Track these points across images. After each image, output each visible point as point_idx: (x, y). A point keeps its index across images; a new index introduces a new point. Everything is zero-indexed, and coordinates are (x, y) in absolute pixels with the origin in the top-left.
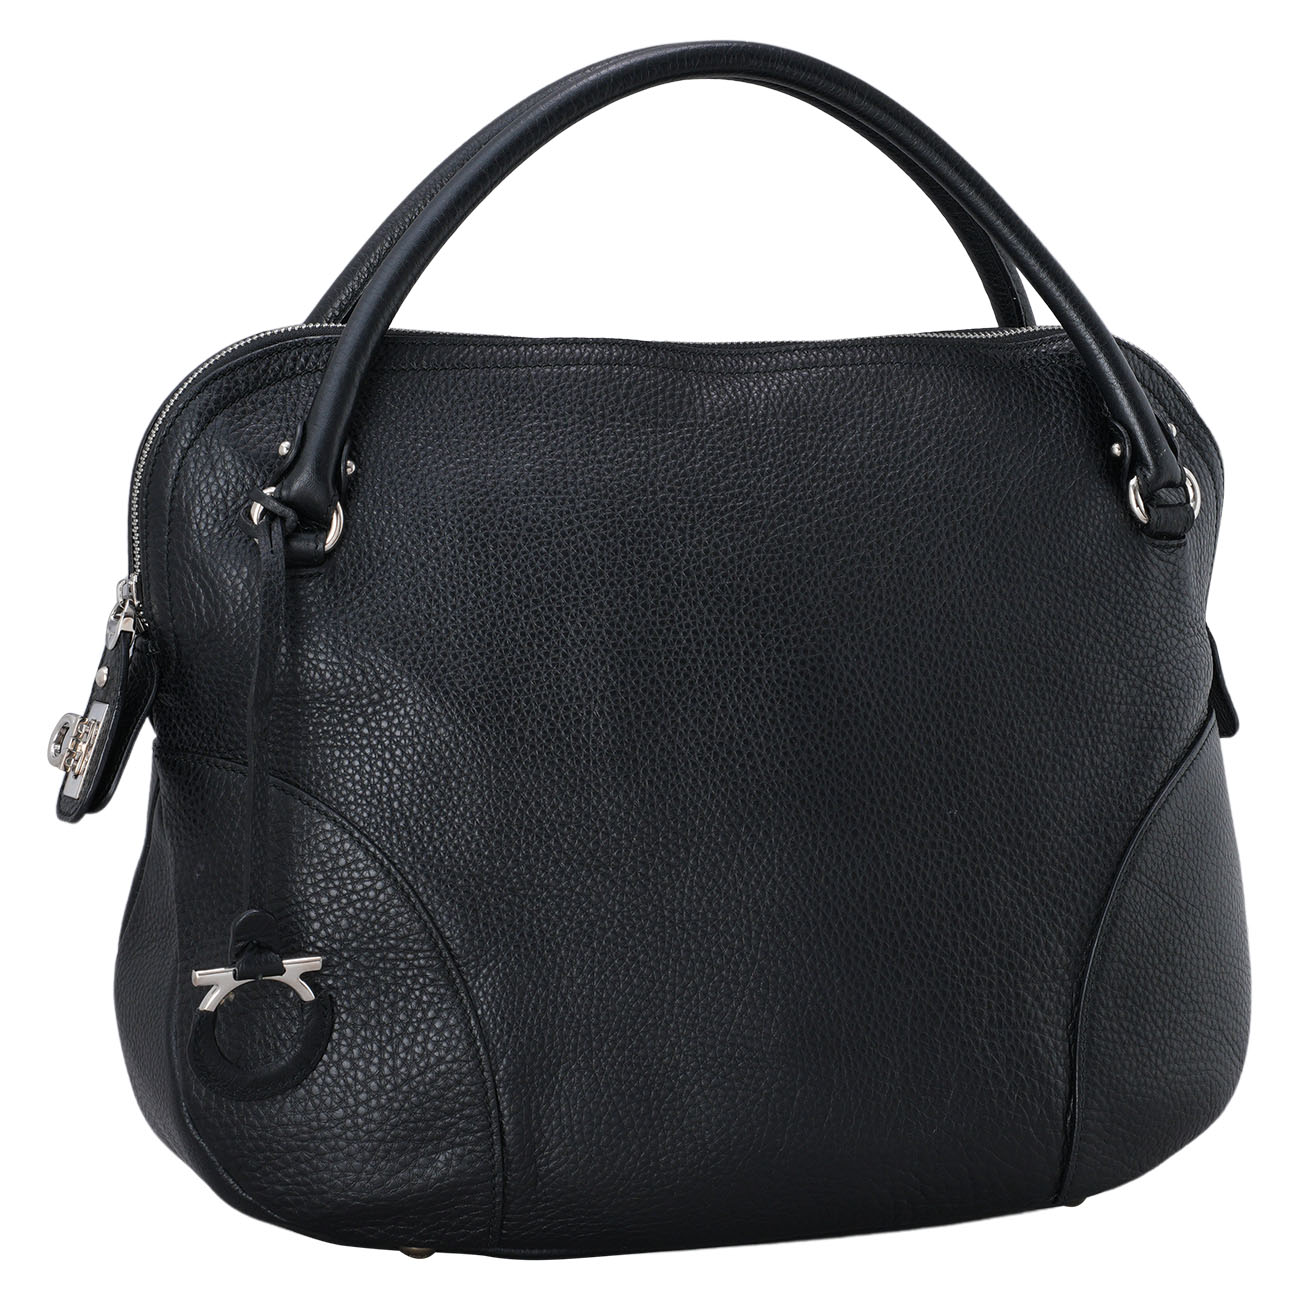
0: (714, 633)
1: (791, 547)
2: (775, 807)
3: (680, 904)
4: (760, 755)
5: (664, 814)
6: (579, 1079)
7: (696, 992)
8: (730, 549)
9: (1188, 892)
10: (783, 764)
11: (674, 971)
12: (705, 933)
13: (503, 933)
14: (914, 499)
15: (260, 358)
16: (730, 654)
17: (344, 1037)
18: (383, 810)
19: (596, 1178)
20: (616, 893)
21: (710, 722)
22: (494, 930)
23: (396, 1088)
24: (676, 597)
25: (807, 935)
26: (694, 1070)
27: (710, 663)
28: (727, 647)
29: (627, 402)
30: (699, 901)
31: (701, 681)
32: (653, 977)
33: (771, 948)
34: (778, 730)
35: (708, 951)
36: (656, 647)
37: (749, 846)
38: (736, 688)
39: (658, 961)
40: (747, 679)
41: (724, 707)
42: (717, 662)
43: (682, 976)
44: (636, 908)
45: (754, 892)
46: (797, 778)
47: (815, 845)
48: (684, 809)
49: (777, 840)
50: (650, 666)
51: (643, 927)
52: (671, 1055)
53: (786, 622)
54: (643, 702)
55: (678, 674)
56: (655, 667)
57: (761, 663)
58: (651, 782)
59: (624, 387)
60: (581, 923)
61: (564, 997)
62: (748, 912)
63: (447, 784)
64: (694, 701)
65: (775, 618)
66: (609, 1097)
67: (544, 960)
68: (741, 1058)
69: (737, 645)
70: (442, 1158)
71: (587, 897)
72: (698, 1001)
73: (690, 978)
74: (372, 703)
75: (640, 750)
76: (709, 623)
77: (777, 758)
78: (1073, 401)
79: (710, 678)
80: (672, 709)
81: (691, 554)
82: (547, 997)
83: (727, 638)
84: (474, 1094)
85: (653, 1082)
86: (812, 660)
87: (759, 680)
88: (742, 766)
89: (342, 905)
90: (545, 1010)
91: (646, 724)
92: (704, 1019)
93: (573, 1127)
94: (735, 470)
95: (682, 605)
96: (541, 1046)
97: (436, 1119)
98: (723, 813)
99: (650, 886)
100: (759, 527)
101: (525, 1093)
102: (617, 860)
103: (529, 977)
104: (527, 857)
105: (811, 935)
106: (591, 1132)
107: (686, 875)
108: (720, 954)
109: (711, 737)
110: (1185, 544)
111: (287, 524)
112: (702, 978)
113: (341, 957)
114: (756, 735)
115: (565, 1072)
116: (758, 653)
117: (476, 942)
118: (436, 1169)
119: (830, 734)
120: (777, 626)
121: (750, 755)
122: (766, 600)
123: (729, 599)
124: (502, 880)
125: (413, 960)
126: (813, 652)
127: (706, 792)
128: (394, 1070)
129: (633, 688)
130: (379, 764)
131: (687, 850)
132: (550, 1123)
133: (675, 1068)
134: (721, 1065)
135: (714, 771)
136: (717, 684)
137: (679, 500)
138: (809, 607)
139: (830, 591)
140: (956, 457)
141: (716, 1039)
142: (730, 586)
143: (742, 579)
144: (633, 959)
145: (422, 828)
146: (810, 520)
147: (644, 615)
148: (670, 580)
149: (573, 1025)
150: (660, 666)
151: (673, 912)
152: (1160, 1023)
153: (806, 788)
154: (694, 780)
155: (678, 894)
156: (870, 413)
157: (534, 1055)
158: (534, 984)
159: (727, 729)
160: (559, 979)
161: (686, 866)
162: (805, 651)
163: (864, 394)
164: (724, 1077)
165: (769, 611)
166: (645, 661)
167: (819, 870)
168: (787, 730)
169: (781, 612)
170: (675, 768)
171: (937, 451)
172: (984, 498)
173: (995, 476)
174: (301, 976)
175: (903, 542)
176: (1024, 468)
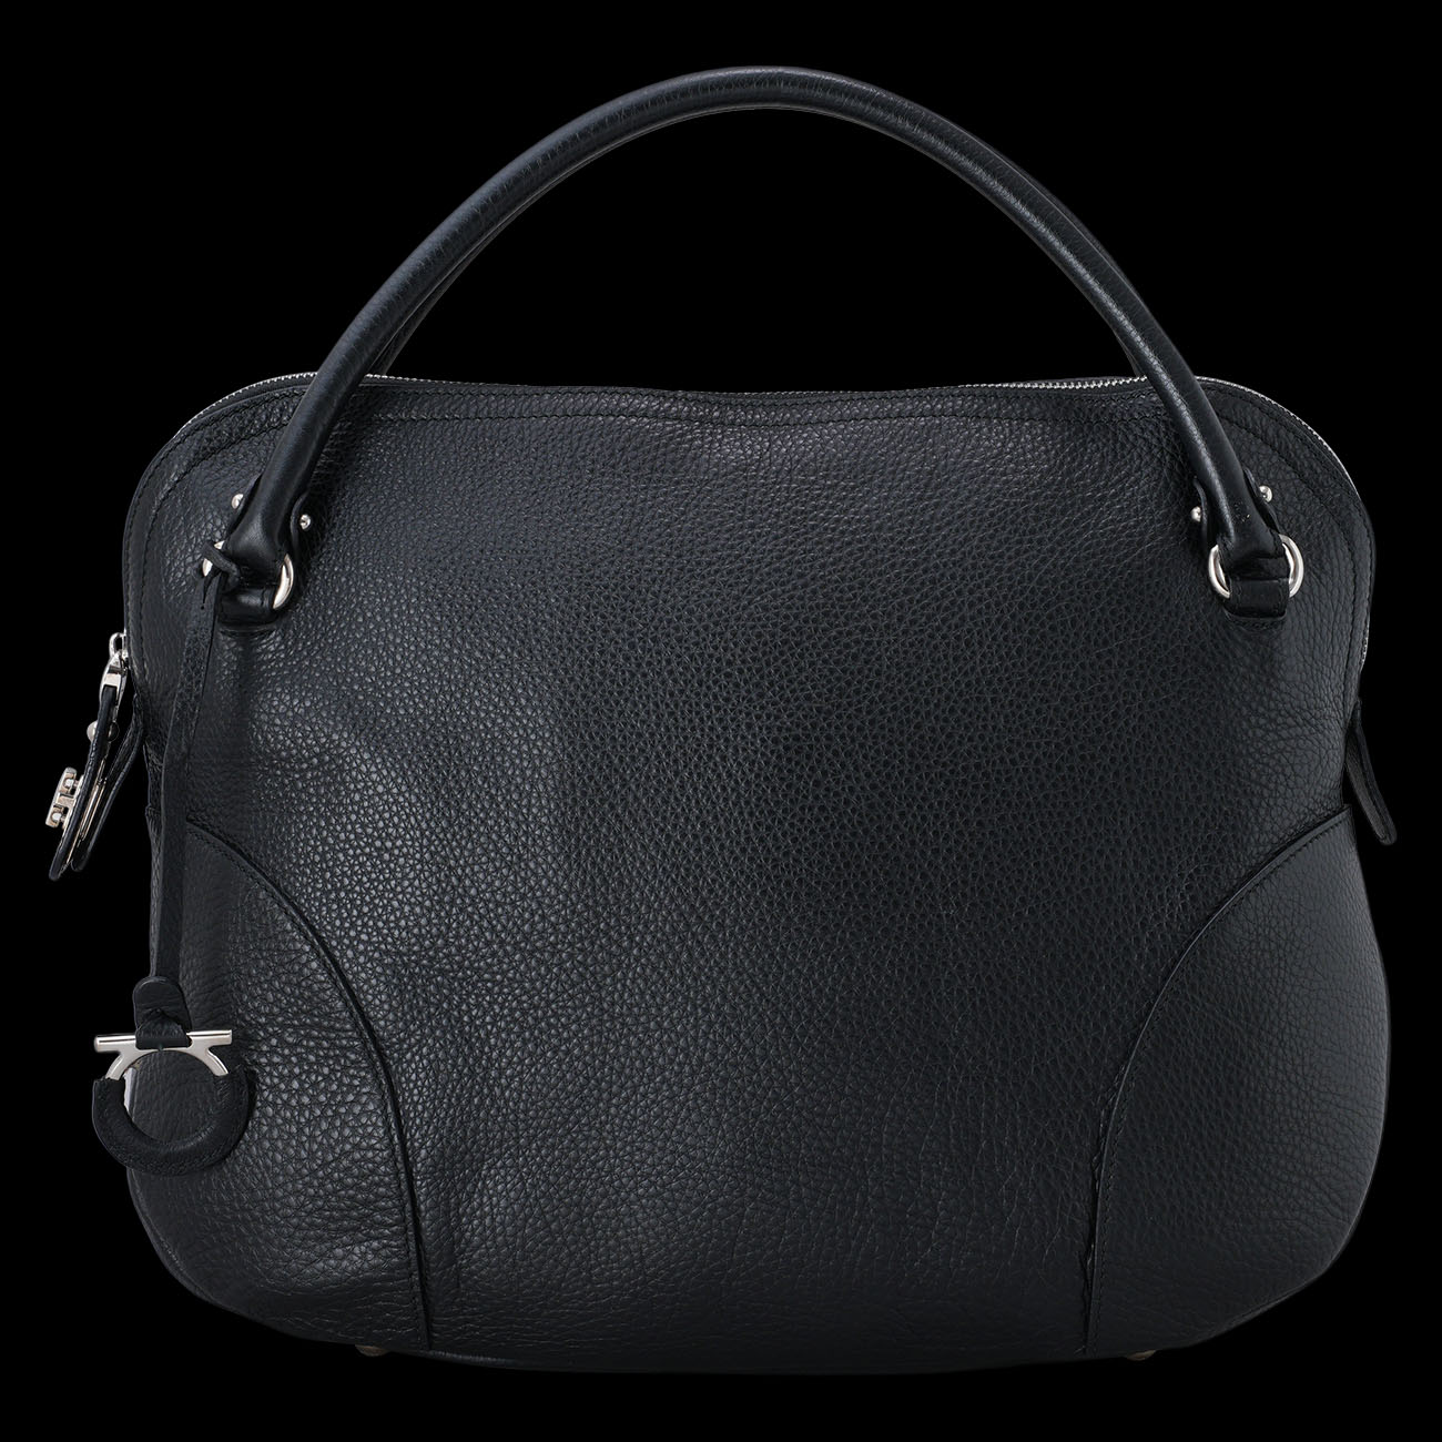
0: (676, 705)
1: (777, 615)
2: (731, 896)
3: (621, 996)
4: (717, 839)
5: (606, 899)
6: (504, 1177)
7: (635, 1093)
8: (706, 615)
9: (1262, 1017)
10: (744, 850)
11: (611, 1069)
12: (647, 1030)
13: (430, 1017)
14: (936, 567)
15: (247, 408)
16: (693, 729)
17: (265, 1115)
18: (316, 881)
19: (521, 1285)
20: (551, 980)
21: (666, 802)
22: (420, 1012)
23: (313, 1172)
24: (639, 665)
25: (763, 1038)
26: (631, 1177)
27: (669, 738)
28: (691, 721)
29: (622, 456)
30: (642, 993)
31: (658, 756)
32: (587, 1073)
33: (720, 1051)
34: (741, 813)
35: (650, 1049)
36: (610, 718)
37: (700, 937)
38: (696, 766)
39: (594, 1057)
40: (710, 757)
41: (682, 787)
42: (677, 737)
43: (619, 1074)
44: (571, 997)
45: (704, 988)
46: (760, 866)
47: (776, 940)
48: (630, 895)
49: (732, 934)
50: (602, 739)
51: (579, 1018)
52: (606, 1158)
53: (761, 696)
54: (591, 778)
55: (632, 748)
56: (608, 740)
57: (727, 740)
58: (594, 864)
59: (622, 440)
60: (512, 1010)
61: (491, 1089)
62: (696, 1009)
63: (380, 857)
64: (648, 778)
65: (748, 691)
66: (536, 1199)
67: (471, 1048)
68: (683, 1166)
69: (702, 720)
70: (357, 1250)
71: (521, 982)
72: (637, 1103)
73: (631, 1077)
74: (311, 768)
75: (584, 830)
76: (672, 695)
77: (738, 843)
78: (1159, 460)
79: (668, 754)
80: (623, 786)
81: (661, 621)
82: (472, 1087)
83: (690, 712)
84: (387, 1185)
85: (584, 1186)
86: (786, 739)
87: (724, 758)
88: (698, 850)
89: (269, 978)
90: (469, 1101)
91: (592, 802)
92: (644, 1123)
93: (495, 1228)
94: (729, 530)
95: (644, 675)
96: (463, 1140)
97: (350, 1208)
98: (672, 899)
99: (588, 976)
100: (743, 592)
101: (444, 1189)
102: (553, 945)
103: (454, 1066)
104: (457, 937)
105: (767, 1038)
106: (514, 1235)
107: (629, 966)
108: (663, 1052)
109: (664, 818)
110: (1283, 623)
111: (230, 580)
112: (642, 1078)
113: (266, 1031)
114: (716, 818)
115: (489, 1169)
116: (725, 728)
117: (401, 1025)
118: (352, 1262)
119: (802, 821)
120: (750, 700)
121: (707, 840)
122: (741, 671)
123: (698, 670)
124: (431, 959)
125: (335, 1039)
126: (788, 730)
127: (655, 877)
128: (312, 1154)
129: (581, 762)
130: (314, 831)
131: (631, 938)
132: (470, 1222)
133: (610, 1172)
134: (660, 1174)
135: (664, 854)
136: (676, 761)
137: (658, 562)
138: (790, 681)
139: (819, 664)
140: (995, 521)
141: (655, 1145)
142: (701, 655)
143: (716, 648)
144: (568, 1052)
145: (352, 901)
146: (805, 586)
147: (600, 684)
148: (634, 647)
149: (499, 1119)
150: (614, 739)
151: (613, 1004)
152: (1217, 1163)
153: (768, 878)
154: (643, 863)
155: (619, 986)
156: (904, 470)
157: (454, 1149)
158: (460, 1073)
159: (683, 810)
160: (486, 1069)
161: (628, 955)
162: (780, 729)
163: (902, 450)
164: (663, 1186)
165: (742, 684)
166: (597, 734)
167: (780, 968)
168: (751, 814)
169: (757, 685)
170: (621, 850)
171: (974, 514)
172: (1023, 566)
173: (1040, 542)
174: (211, 1049)
175: (914, 612)
176: (1079, 534)
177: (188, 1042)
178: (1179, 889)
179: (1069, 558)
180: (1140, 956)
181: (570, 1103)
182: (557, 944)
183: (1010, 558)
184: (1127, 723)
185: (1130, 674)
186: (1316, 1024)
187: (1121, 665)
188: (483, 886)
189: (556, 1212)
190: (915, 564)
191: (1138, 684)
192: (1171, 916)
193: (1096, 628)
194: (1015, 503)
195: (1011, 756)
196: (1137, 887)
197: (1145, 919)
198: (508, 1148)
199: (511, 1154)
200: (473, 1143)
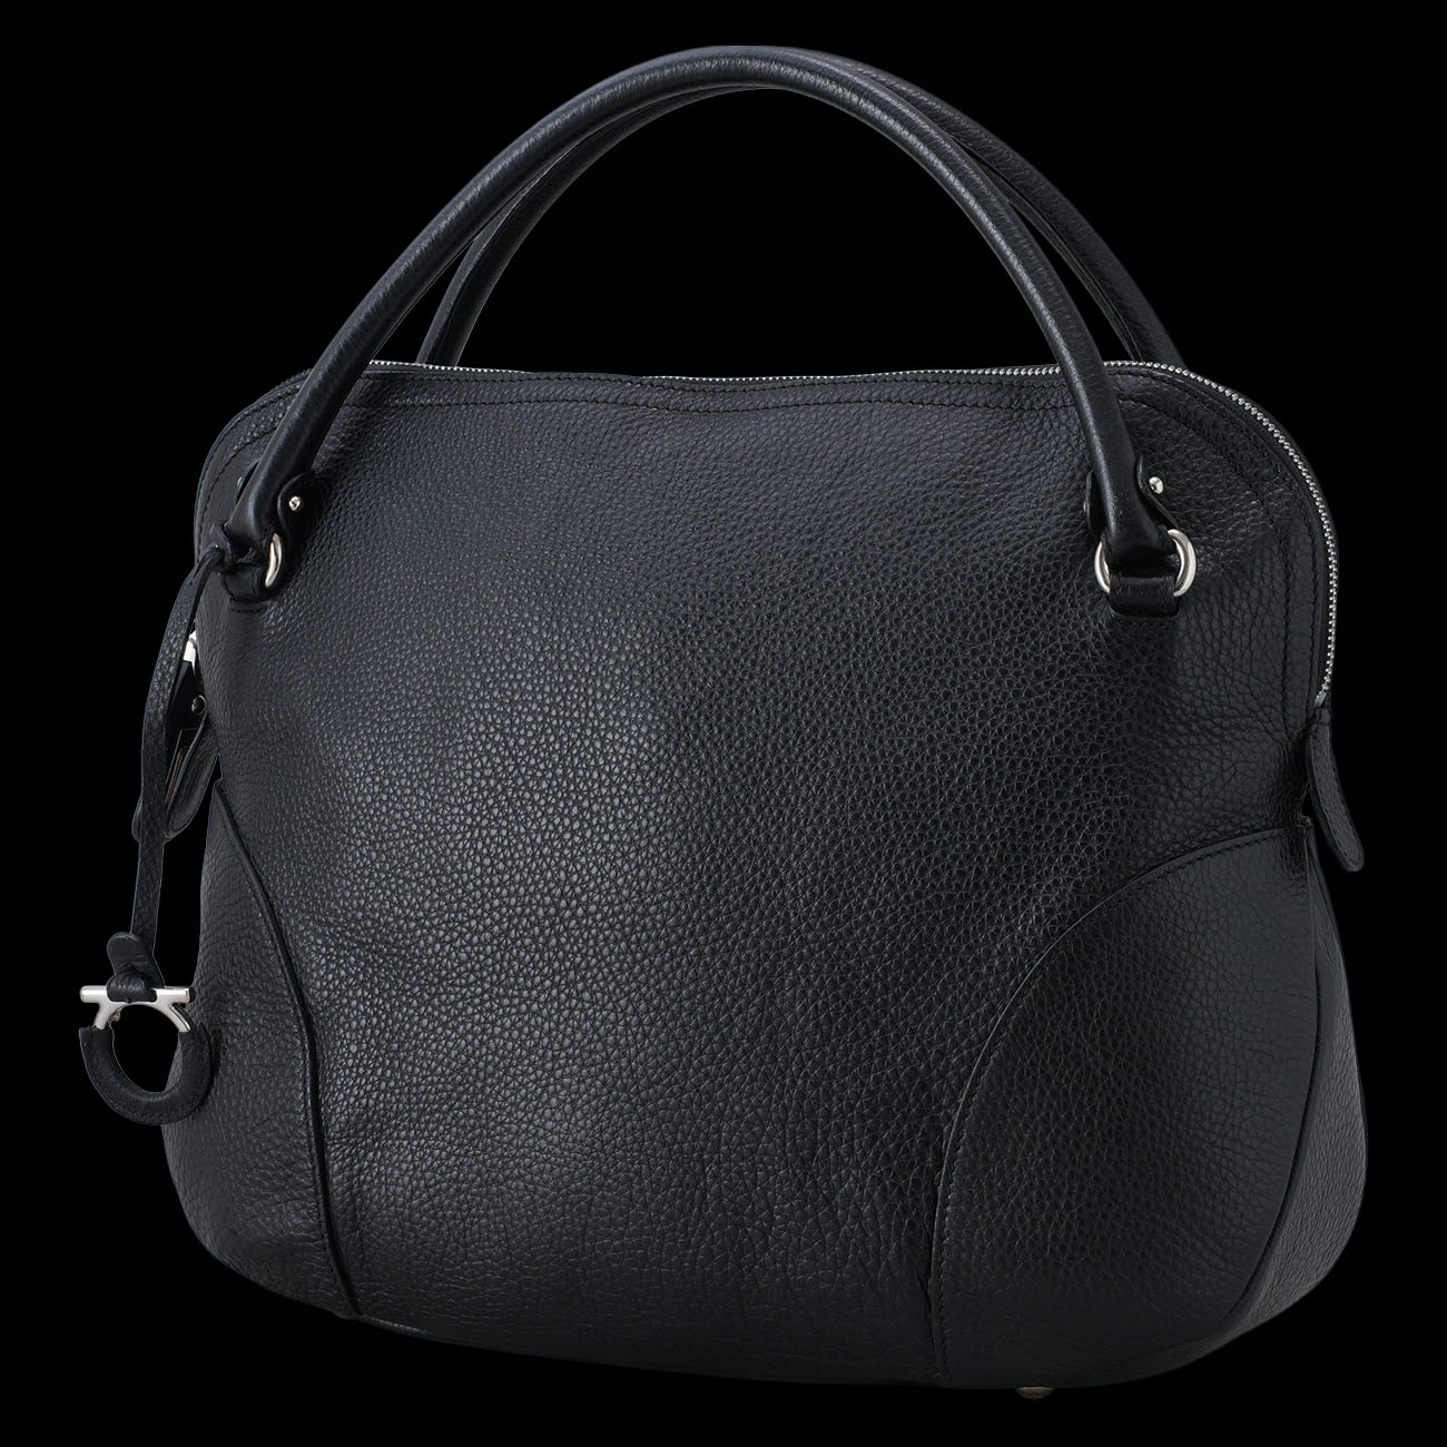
3: (499, 977)
5: (491, 880)
6: (398, 1149)
7: (506, 1074)
11: (488, 1048)
12: (518, 1012)
13: (348, 987)
14: (827, 556)
19: (411, 1256)
20: (443, 958)
22: (340, 982)
25: (615, 1027)
52: (480, 1136)
60: (412, 985)
61: (391, 1061)
62: (560, 994)
66: (422, 1172)
67: (378, 1020)
71: (420, 958)
72: (507, 1084)
73: (503, 1058)
82: (377, 1058)
85: (462, 1163)
90: (373, 1072)
92: (512, 1104)
93: (389, 1197)
96: (366, 1109)
97: (278, 1168)
99: (473, 955)
101: (349, 1156)
102: (447, 923)
103: (364, 1036)
104: (372, 910)
106: (404, 1206)
107: (506, 947)
108: (530, 1035)
115: (387, 1139)
118: (281, 1220)
124: (352, 931)
125: (276, 1003)
131: (510, 920)
132: (369, 1190)
133: (483, 1151)
134: (523, 1156)
139: (699, 653)
140: (893, 510)
141: (520, 1127)
144: (454, 1029)
146: (700, 573)
149: (396, 1091)
151: (492, 985)
154: (524, 846)
155: (497, 967)
157: (359, 1117)
160: (388, 1041)
161: (507, 937)
164: (525, 1168)
171: (875, 503)
172: (911, 557)
173: (933, 532)
174: (174, 1005)
175: (797, 602)
176: (974, 526)
177: (154, 998)
178: (1035, 900)
179: (958, 549)
180: (990, 968)
181: (454, 1079)
182: (449, 922)
183: (899, 549)
184: (993, 724)
185: (1004, 672)
186: (1188, 1054)
187: (995, 662)
188: (396, 862)
189: (438, 1186)
190: (807, 554)
191: (1010, 683)
192: (1024, 928)
193: (974, 622)
194: (917, 492)
195: (872, 753)
196: (991, 895)
197: (998, 930)
198: (402, 1120)
199: (404, 1126)
200: (374, 1113)
